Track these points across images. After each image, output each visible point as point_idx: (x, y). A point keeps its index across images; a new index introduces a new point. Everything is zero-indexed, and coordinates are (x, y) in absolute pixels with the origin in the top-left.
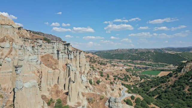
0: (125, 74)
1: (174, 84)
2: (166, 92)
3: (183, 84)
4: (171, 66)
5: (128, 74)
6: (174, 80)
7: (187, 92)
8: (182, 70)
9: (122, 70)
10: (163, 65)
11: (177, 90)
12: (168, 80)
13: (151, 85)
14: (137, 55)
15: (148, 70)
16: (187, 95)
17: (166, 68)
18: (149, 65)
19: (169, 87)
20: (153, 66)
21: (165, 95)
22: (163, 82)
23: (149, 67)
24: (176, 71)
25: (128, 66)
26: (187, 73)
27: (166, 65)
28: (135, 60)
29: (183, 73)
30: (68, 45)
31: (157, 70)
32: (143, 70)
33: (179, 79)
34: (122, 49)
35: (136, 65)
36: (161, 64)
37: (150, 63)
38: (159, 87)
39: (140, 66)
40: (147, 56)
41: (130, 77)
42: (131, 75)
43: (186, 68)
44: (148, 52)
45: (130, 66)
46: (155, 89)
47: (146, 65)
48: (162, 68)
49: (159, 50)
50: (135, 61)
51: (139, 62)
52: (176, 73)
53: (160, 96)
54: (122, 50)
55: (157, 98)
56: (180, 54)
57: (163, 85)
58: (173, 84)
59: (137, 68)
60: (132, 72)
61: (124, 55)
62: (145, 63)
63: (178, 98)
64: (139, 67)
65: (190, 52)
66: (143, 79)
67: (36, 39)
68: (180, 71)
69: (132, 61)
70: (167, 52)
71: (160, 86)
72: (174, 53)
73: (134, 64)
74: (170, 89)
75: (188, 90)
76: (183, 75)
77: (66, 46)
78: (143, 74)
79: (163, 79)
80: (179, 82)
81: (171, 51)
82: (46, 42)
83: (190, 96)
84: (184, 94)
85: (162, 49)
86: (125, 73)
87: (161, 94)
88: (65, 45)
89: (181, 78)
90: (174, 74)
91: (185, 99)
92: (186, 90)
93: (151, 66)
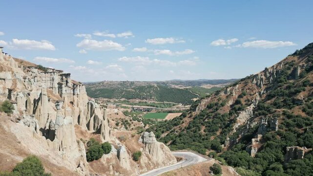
0: (122, 119)
1: (189, 126)
2: (180, 136)
3: (198, 124)
4: (180, 106)
5: (127, 118)
6: (188, 121)
7: (203, 133)
8: (197, 109)
9: (117, 114)
10: (170, 104)
11: (192, 133)
12: (181, 121)
13: (162, 130)
14: (134, 91)
15: (151, 112)
16: (204, 136)
17: (174, 108)
18: (151, 106)
19: (184, 130)
20: (157, 107)
21: (180, 139)
22: (176, 125)
23: (151, 107)
24: (190, 110)
25: (122, 107)
26: (202, 111)
27: (174, 105)
28: (132, 98)
29: (197, 112)
30: (68, 75)
31: (164, 112)
32: (145, 113)
33: (194, 119)
34: (111, 82)
35: (134, 106)
36: (167, 104)
37: (153, 102)
38: (172, 131)
39: (139, 107)
40: (149, 92)
41: (130, 122)
42: (131, 121)
43: (200, 106)
44: (149, 86)
45: (125, 107)
46: (167, 134)
47: (148, 106)
48: (169, 109)
49: (163, 83)
50: (131, 100)
51: (137, 101)
52: (190, 113)
53: (175, 141)
54: (110, 84)
55: (171, 144)
56: (190, 89)
57: (177, 128)
58: (187, 126)
59: (137, 110)
60: (133, 116)
61: (113, 90)
62: (146, 102)
63: (194, 141)
64: (138, 109)
65: (201, 86)
66: (147, 125)
67: (28, 67)
68: (194, 110)
69: (127, 100)
70: (173, 86)
71: (173, 129)
72: (182, 88)
73: (130, 105)
74: (185, 132)
75: (204, 131)
76: (198, 114)
77: (64, 78)
78: (147, 119)
79: (176, 121)
80: (194, 122)
81: (178, 85)
82: (41, 71)
83: (206, 137)
84: (200, 136)
85: (168, 82)
86: (123, 117)
87: (174, 139)
88: (61, 75)
89: (196, 117)
90: (188, 114)
91: (201, 141)
92: (202, 131)
93: (154, 106)
